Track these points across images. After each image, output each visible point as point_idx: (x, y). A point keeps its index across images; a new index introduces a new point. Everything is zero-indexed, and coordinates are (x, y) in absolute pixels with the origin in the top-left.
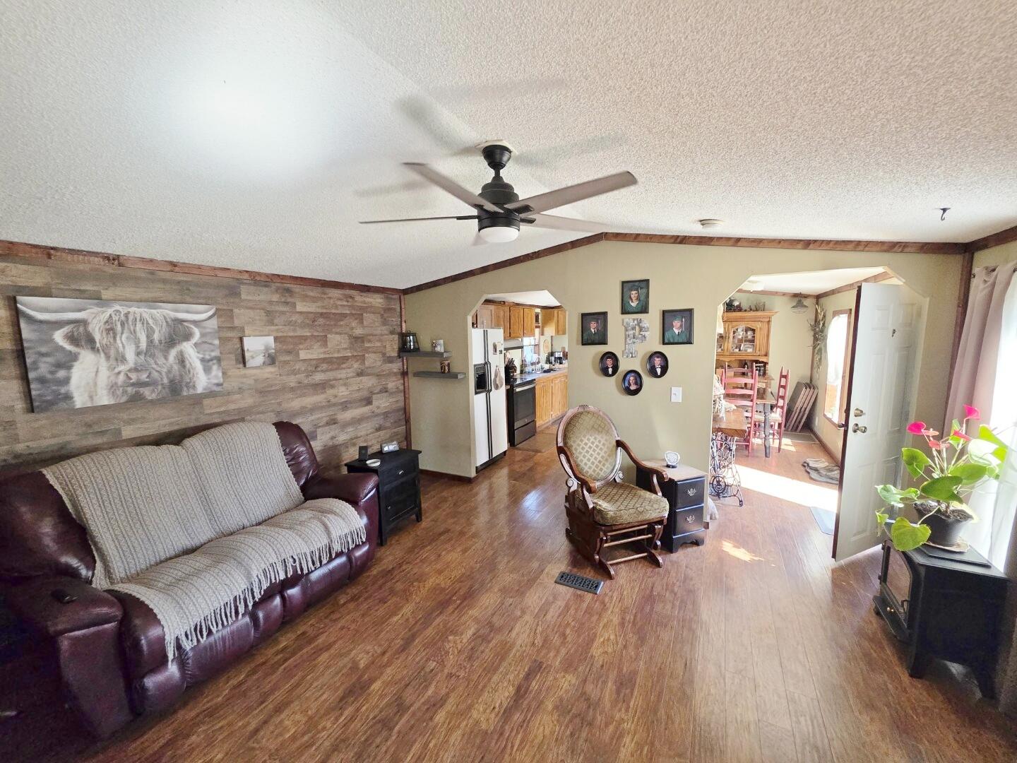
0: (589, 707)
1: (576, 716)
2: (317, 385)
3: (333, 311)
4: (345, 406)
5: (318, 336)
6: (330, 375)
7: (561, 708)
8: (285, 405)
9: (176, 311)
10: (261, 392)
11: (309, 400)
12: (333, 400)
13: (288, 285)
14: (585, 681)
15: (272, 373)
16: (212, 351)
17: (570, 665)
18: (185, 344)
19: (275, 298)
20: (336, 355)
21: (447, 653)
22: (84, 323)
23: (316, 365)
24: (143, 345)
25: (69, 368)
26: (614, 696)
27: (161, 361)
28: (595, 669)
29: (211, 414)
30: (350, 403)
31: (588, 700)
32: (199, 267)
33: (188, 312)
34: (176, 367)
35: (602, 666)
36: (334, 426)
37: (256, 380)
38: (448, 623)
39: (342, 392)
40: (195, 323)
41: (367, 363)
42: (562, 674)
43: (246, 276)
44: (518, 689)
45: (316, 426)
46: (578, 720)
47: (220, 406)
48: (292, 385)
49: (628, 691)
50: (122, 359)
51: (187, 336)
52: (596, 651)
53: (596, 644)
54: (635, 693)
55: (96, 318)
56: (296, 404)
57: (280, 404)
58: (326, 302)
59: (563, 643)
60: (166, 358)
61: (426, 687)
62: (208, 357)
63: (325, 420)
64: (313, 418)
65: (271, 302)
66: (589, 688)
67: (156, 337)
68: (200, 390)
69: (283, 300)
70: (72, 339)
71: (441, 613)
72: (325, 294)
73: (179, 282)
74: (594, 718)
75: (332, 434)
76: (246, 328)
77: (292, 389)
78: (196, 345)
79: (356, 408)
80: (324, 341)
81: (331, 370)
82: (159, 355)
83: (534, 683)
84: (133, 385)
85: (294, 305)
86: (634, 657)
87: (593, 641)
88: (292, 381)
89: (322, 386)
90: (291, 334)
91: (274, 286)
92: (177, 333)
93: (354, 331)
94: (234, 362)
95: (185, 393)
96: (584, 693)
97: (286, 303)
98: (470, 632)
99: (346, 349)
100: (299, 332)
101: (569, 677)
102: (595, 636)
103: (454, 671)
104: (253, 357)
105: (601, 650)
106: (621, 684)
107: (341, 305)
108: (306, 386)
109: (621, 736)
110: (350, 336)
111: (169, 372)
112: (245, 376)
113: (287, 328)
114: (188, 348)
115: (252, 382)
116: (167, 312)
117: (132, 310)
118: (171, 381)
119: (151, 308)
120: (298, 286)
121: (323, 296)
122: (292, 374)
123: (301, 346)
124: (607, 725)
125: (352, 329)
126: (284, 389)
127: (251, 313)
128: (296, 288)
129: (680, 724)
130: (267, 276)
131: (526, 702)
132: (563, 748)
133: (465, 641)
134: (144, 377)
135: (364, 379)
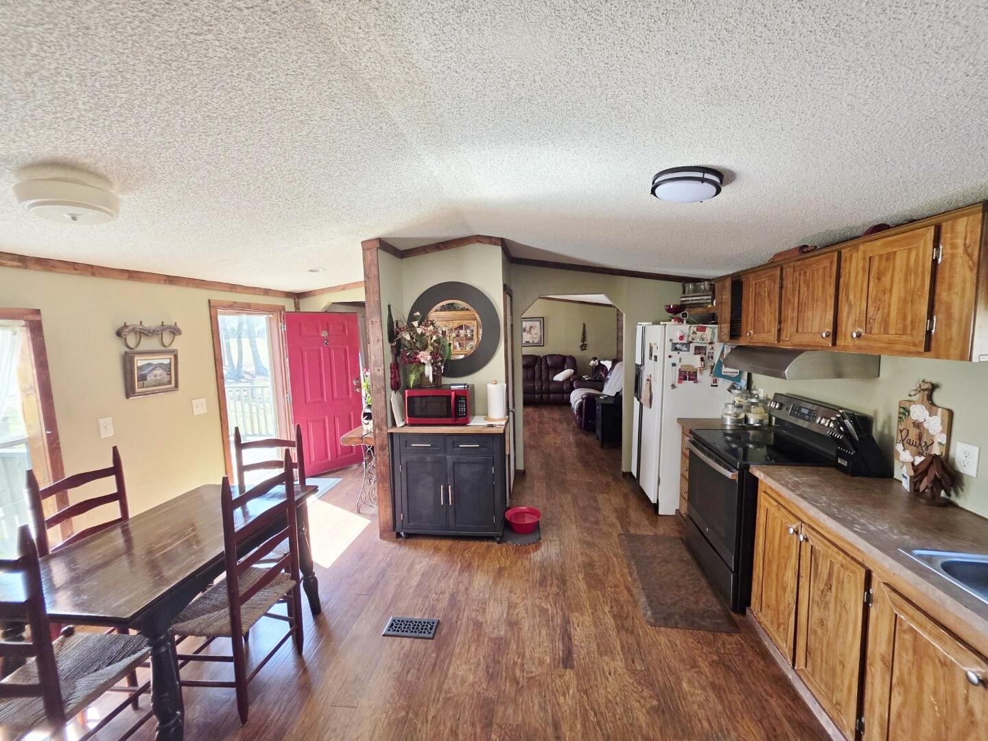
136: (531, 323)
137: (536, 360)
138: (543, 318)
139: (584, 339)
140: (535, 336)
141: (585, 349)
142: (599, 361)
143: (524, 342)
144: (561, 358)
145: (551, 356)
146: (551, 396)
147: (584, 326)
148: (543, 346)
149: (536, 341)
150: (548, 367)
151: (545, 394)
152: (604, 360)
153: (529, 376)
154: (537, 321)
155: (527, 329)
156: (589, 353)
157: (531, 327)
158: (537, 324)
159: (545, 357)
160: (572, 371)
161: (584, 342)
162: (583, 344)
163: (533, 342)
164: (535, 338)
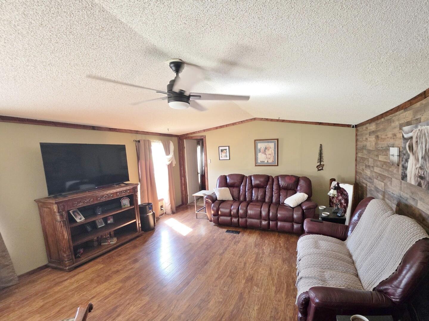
21: (221, 294)
22: (412, 138)
38: (225, 307)
55: (414, 134)
61: (224, 282)
70: (409, 147)
71: (232, 312)
98: (211, 303)
103: (215, 288)
117: (423, 127)
133: (213, 299)
136: (266, 144)
137: (268, 181)
138: (278, 140)
139: (321, 159)
140: (270, 156)
141: (322, 169)
142: (338, 184)
143: (259, 162)
144: (294, 179)
145: (284, 177)
146: (279, 223)
147: (321, 147)
148: (278, 165)
149: (270, 161)
150: (279, 188)
151: (272, 221)
152: (345, 182)
153: (259, 197)
154: (271, 142)
155: (262, 149)
156: (327, 174)
157: (266, 148)
158: (272, 145)
159: (277, 177)
160: (306, 196)
161: (320, 162)
162: (320, 164)
163: (268, 162)
164: (270, 158)
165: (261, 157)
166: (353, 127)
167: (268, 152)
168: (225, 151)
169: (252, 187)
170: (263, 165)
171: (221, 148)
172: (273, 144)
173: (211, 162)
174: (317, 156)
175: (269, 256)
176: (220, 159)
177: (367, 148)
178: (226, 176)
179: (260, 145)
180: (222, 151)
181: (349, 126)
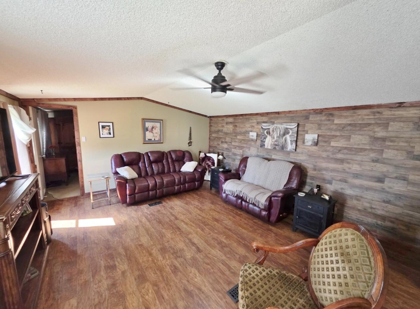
0: (177, 256)
1: (177, 252)
2: (338, 159)
3: (360, 122)
4: (356, 176)
5: (344, 136)
6: (348, 157)
7: (182, 250)
8: (318, 164)
9: (287, 125)
10: (309, 156)
11: (332, 166)
12: (347, 170)
13: (332, 112)
14: (185, 260)
15: (315, 149)
16: (294, 138)
17: (193, 259)
18: (287, 135)
19: (324, 118)
20: (355, 147)
22: (269, 129)
23: (340, 150)
24: (278, 135)
25: (266, 139)
26: (174, 264)
27: (281, 139)
28: (187, 265)
29: (292, 158)
30: (361, 176)
31: (179, 257)
32: (297, 111)
33: (290, 126)
34: (284, 142)
35: (186, 268)
36: (345, 183)
37: (308, 151)
39: (355, 168)
40: (291, 129)
41: (384, 156)
42: (192, 255)
43: (312, 111)
44: (195, 244)
45: (333, 179)
46: (176, 251)
47: (295, 157)
48: (324, 156)
49: (172, 269)
50: (274, 138)
51: (288, 133)
52: (193, 270)
53: (196, 272)
54: (170, 270)
55: (271, 127)
56: (324, 165)
57: (316, 162)
58: (354, 118)
59: (204, 262)
60: (282, 139)
62: (292, 140)
63: (339, 178)
64: (332, 174)
65: (321, 120)
66: (182, 260)
67: (281, 133)
68: (288, 150)
69: (328, 119)
70: (267, 133)
72: (355, 113)
73: (291, 117)
74: (173, 255)
75: (342, 186)
76: (309, 131)
77: (323, 158)
78: (290, 136)
79: (365, 180)
80: (348, 138)
81: (350, 154)
82: (281, 138)
83: (194, 248)
84: (275, 145)
85: (333, 121)
86: (182, 280)
87: (199, 271)
88: (324, 154)
89: (342, 161)
90: (328, 134)
91: (324, 113)
92: (286, 132)
93: (376, 133)
94: (302, 143)
95: (285, 150)
96: (182, 257)
97: (329, 120)
99: (366, 144)
100: (333, 133)
101: (190, 257)
102: (200, 274)
104: (307, 142)
105: (193, 272)
106: (176, 269)
107: (368, 119)
108: (332, 158)
109: (164, 258)
110: (371, 137)
111: (282, 143)
112: (304, 148)
113: (327, 131)
114: (288, 136)
115: (306, 151)
116: (285, 126)
117: (278, 125)
118: (282, 146)
119: (281, 125)
120: (338, 112)
121: (354, 115)
122: (325, 151)
123: (333, 140)
124: (169, 257)
125: (375, 132)
126: (319, 157)
127: (312, 125)
128: (336, 113)
129: (151, 275)
130: (321, 109)
131: (190, 244)
132: (173, 246)
134: (277, 143)
135: (378, 165)
136: (153, 123)
138: (163, 120)
139: (190, 138)
140: (156, 135)
141: (191, 145)
142: (205, 154)
143: (147, 140)
144: (181, 153)
145: (175, 151)
146: (187, 185)
147: (191, 129)
148: (163, 143)
149: (157, 139)
150: (173, 160)
153: (160, 170)
155: (150, 128)
157: (153, 128)
159: (170, 152)
161: (190, 140)
162: (190, 142)
163: (154, 139)
164: (156, 137)
165: (149, 135)
166: (208, 117)
167: (154, 131)
168: (108, 128)
169: (151, 163)
170: (150, 142)
171: (101, 124)
172: (159, 124)
173: (86, 141)
174: (188, 136)
175: (203, 206)
176: (101, 137)
177: (224, 132)
178: (121, 155)
179: (148, 125)
180: (103, 127)
181: (206, 116)
